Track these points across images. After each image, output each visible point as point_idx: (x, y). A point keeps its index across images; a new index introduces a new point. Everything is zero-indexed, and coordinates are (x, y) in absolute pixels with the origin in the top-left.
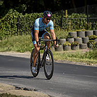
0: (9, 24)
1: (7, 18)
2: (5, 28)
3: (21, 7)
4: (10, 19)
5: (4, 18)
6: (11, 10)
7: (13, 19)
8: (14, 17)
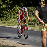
0: (15, 12)
1: (14, 10)
2: (13, 14)
3: (21, 4)
4: (15, 10)
5: (13, 10)
6: (16, 6)
7: (17, 10)
8: (17, 9)
